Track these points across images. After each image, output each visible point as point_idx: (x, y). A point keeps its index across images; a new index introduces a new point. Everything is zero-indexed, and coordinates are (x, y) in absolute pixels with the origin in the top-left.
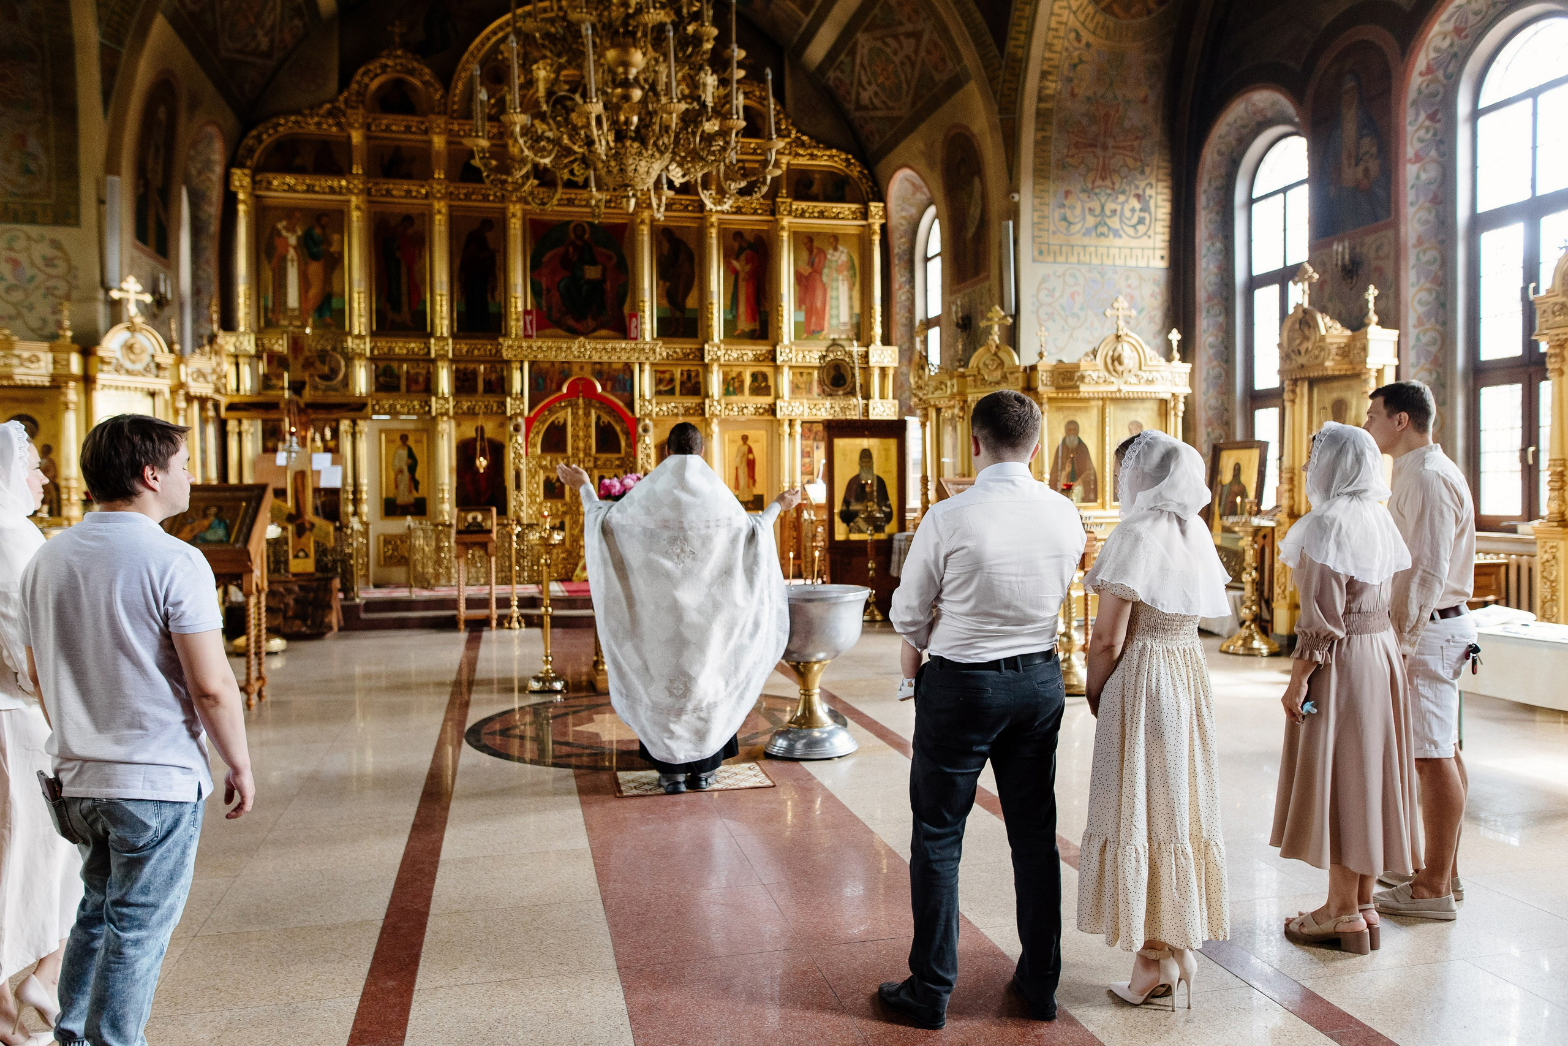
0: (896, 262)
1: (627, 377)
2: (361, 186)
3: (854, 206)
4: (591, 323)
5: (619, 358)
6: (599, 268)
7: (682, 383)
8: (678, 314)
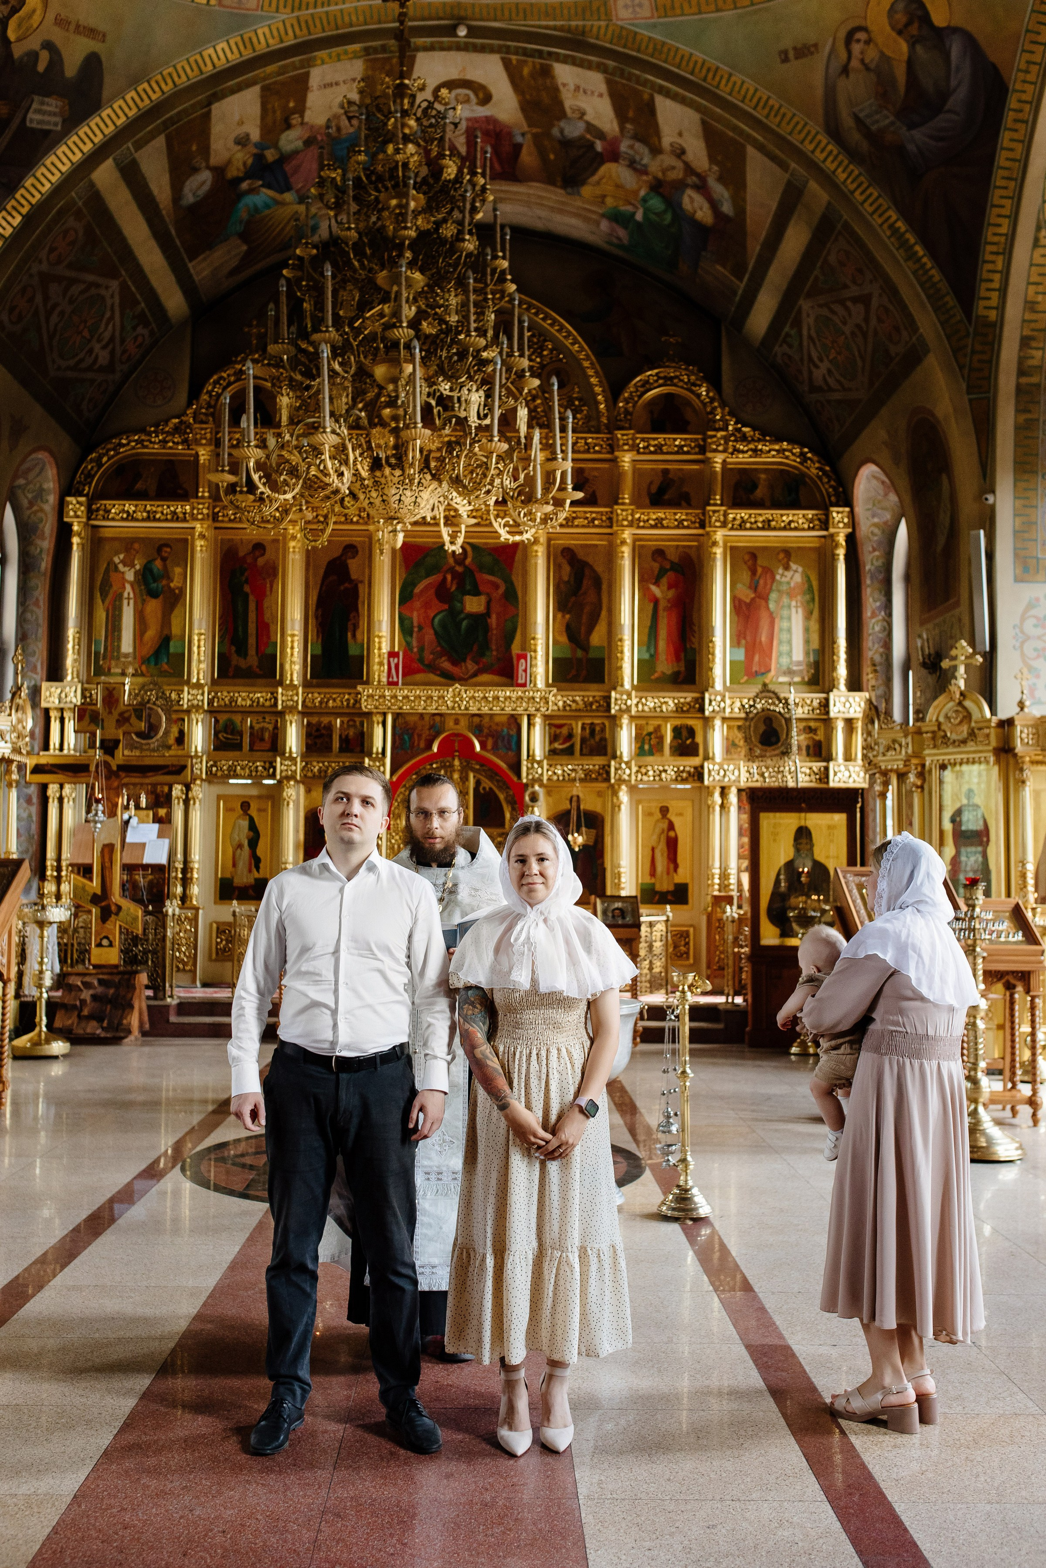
0: (868, 582)
1: (513, 732)
2: (205, 511)
3: (810, 513)
4: (471, 666)
5: (503, 709)
6: (483, 599)
7: (583, 741)
8: (580, 653)
